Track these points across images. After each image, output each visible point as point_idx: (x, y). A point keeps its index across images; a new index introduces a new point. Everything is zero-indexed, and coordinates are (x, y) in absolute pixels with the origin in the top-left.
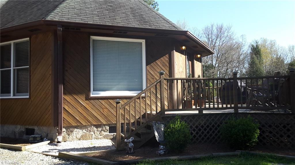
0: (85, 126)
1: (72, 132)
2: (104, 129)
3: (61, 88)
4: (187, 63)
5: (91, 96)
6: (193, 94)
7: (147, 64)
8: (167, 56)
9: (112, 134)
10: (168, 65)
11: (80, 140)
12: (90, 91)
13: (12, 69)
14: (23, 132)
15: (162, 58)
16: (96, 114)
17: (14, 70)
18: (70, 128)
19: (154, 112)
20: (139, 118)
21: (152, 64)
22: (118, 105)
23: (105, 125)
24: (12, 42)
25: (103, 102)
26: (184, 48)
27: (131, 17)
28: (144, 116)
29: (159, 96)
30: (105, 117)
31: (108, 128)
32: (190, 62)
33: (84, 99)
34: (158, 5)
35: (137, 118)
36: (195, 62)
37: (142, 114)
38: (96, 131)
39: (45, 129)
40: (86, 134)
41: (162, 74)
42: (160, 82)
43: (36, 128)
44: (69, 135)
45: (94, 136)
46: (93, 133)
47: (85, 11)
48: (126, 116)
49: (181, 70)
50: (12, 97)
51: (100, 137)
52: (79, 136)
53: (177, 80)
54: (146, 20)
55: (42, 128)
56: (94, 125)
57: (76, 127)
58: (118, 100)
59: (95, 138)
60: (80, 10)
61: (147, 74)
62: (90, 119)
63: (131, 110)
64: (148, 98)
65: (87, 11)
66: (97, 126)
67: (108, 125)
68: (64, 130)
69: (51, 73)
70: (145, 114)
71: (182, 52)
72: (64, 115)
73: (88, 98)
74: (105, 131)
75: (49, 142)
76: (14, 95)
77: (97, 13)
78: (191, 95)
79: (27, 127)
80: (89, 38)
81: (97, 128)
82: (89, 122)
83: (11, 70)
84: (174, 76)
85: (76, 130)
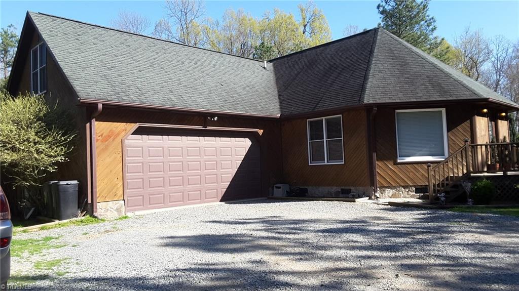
0: (394, 187)
1: (384, 191)
2: (411, 189)
3: (375, 155)
4: (490, 125)
5: (398, 161)
6: (497, 158)
7: (448, 131)
8: (468, 121)
9: (418, 194)
10: (469, 130)
11: (391, 198)
12: (397, 157)
13: (325, 140)
14: (339, 192)
15: (463, 124)
16: (403, 177)
17: (327, 141)
18: (383, 188)
19: (461, 175)
20: (443, 180)
21: (453, 130)
22: (429, 168)
23: (411, 186)
24: (324, 118)
25: (409, 166)
26: (485, 110)
27: (430, 88)
28: (447, 179)
29: (465, 163)
30: (411, 180)
31: (414, 189)
32: (493, 123)
33: (393, 164)
34: (435, 21)
35: (441, 180)
36: (499, 121)
37: (446, 177)
38: (404, 191)
39: (361, 189)
40: (396, 193)
41: (466, 141)
42: (465, 148)
43: (352, 188)
44: (382, 193)
45: (402, 195)
46: (401, 193)
47: (388, 89)
48: (436, 177)
49: (483, 133)
50: (326, 163)
51: (407, 196)
52: (390, 195)
53: (481, 145)
54: (446, 90)
55: (358, 188)
56: (403, 186)
57: (388, 187)
58: (429, 164)
59: (403, 197)
60: (384, 88)
61: (448, 140)
62: (398, 181)
63: (436, 175)
64: (451, 162)
65: (391, 89)
66: (405, 187)
67: (414, 186)
68: (378, 189)
69: (365, 143)
70: (448, 177)
71: (483, 115)
72: (378, 178)
73: (396, 163)
74: (411, 192)
75: (368, 198)
76: (328, 162)
77: (399, 89)
78: (496, 159)
79: (343, 188)
80: (395, 111)
81: (404, 188)
82: (398, 183)
83: (323, 141)
84: (476, 142)
85: (387, 190)
